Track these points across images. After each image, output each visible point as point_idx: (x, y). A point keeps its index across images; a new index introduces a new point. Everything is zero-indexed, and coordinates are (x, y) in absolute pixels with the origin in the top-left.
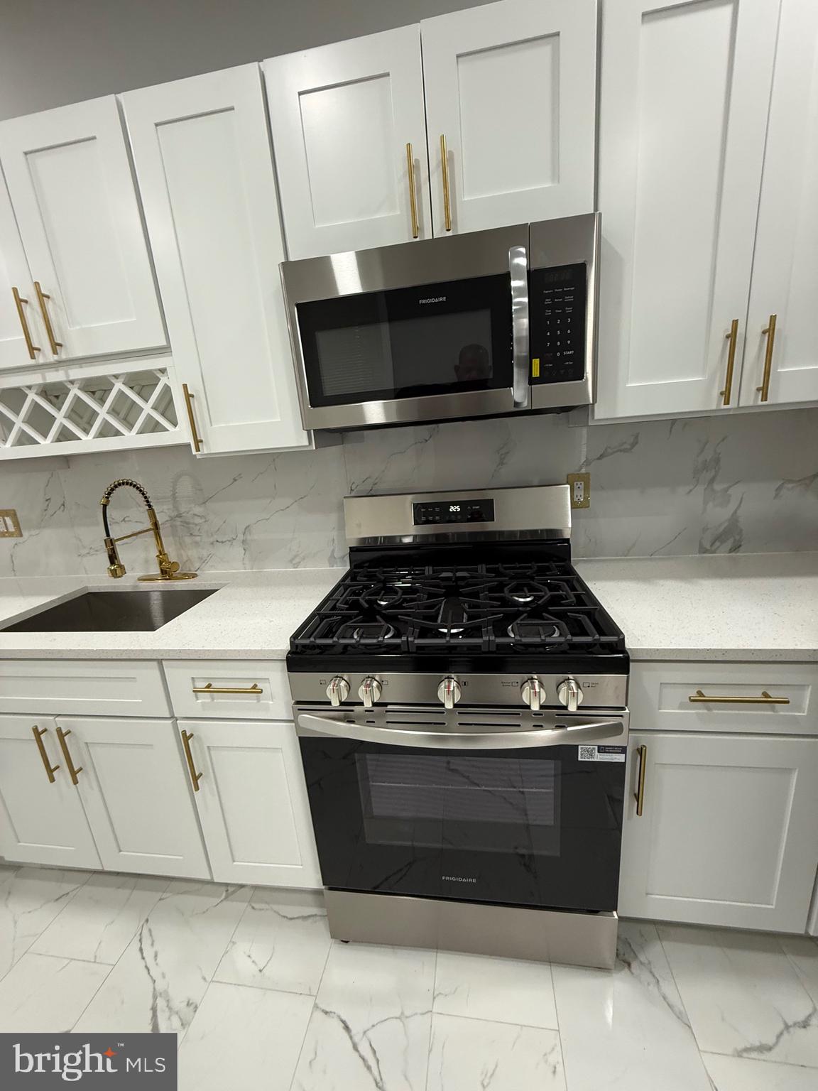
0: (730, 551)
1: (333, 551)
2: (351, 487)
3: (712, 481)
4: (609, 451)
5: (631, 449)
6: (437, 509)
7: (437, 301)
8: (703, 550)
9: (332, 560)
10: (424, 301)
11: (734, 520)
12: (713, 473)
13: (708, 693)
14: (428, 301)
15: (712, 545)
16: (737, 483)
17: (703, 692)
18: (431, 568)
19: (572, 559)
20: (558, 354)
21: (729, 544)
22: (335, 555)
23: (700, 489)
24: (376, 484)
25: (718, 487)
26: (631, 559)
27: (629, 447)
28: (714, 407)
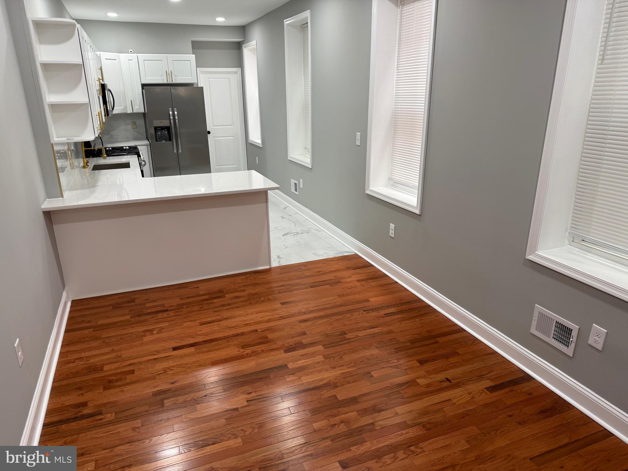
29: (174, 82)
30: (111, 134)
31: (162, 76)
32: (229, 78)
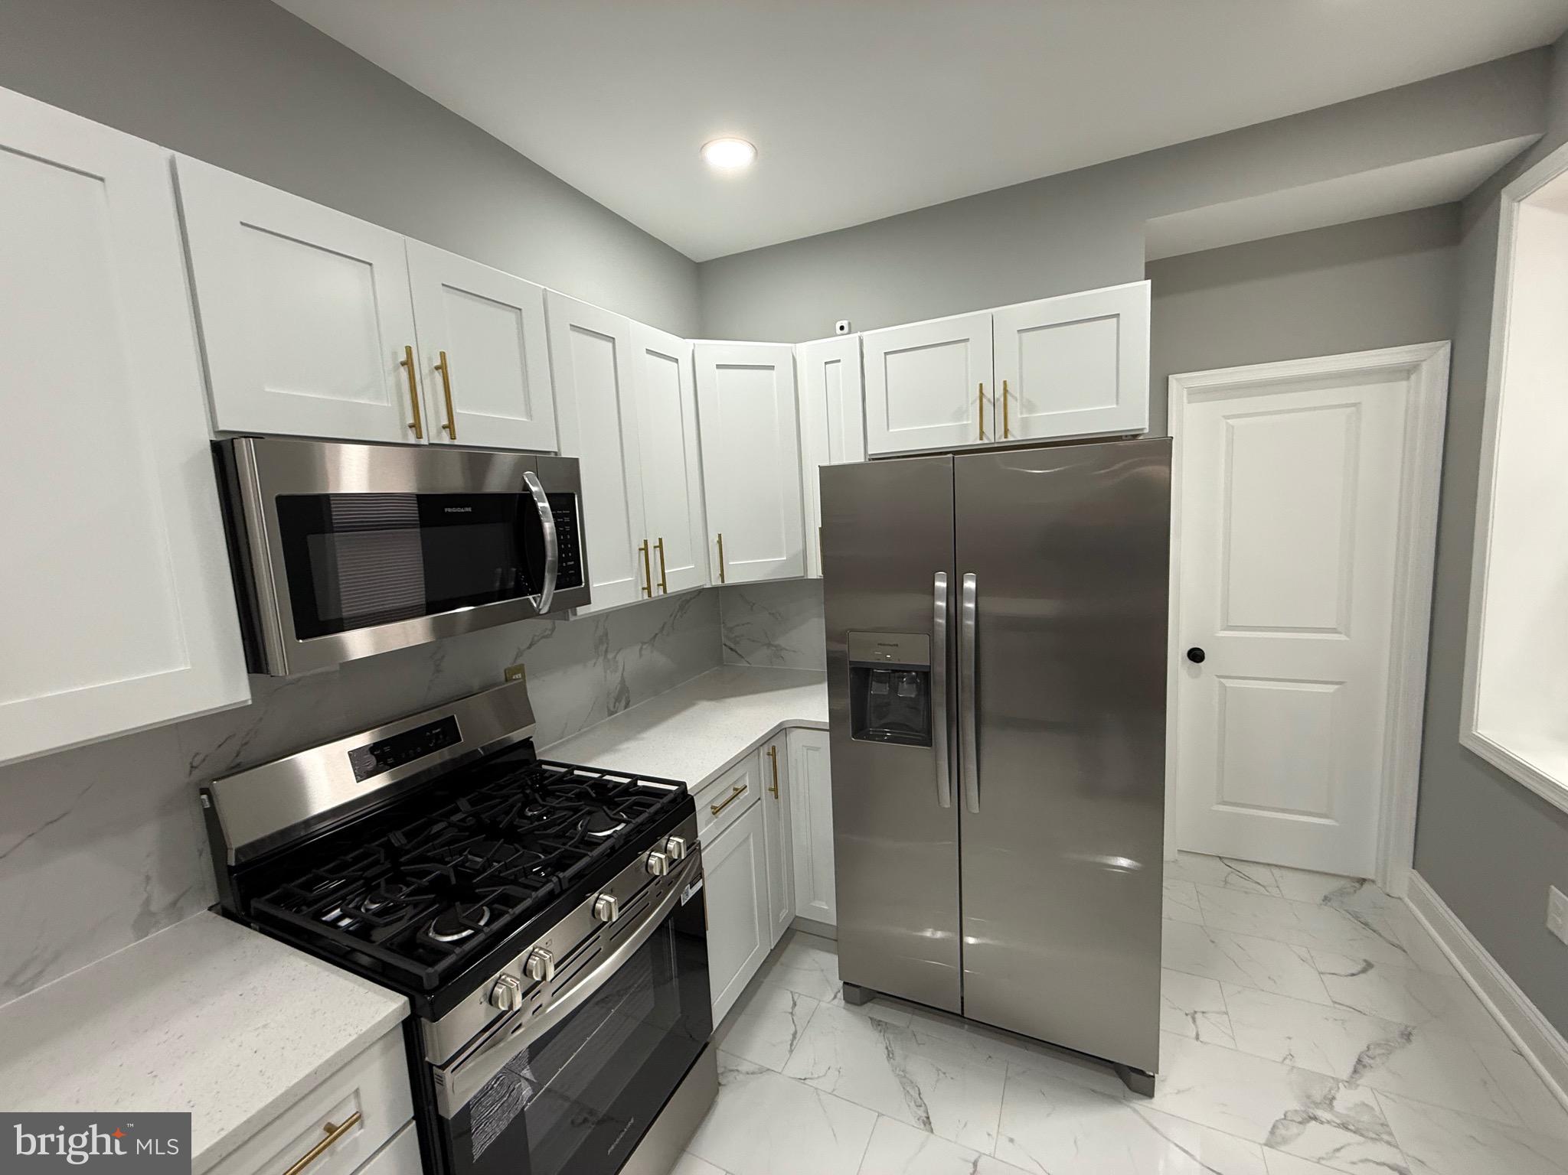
0: (626, 708)
1: (147, 902)
2: (191, 763)
3: (606, 651)
4: (536, 638)
5: (552, 634)
6: (387, 749)
7: (462, 510)
8: (611, 713)
9: (145, 922)
10: (449, 510)
11: (623, 681)
12: (605, 645)
13: (718, 804)
14: (454, 510)
15: (614, 707)
16: (620, 650)
17: (714, 805)
18: (399, 834)
19: (536, 752)
20: (564, 564)
21: (623, 703)
22: (154, 908)
23: (601, 659)
24: (246, 744)
25: (610, 656)
26: (567, 741)
27: (550, 633)
28: (640, 599)
29: (1016, 435)
30: (776, 646)
31: (959, 414)
32: (1354, 405)
